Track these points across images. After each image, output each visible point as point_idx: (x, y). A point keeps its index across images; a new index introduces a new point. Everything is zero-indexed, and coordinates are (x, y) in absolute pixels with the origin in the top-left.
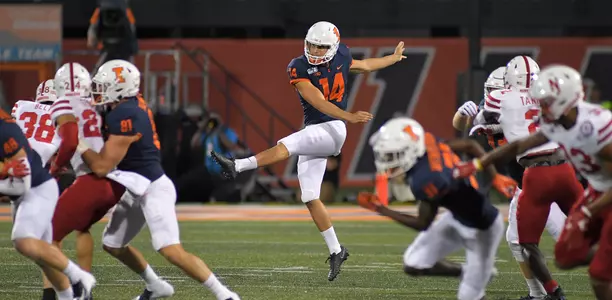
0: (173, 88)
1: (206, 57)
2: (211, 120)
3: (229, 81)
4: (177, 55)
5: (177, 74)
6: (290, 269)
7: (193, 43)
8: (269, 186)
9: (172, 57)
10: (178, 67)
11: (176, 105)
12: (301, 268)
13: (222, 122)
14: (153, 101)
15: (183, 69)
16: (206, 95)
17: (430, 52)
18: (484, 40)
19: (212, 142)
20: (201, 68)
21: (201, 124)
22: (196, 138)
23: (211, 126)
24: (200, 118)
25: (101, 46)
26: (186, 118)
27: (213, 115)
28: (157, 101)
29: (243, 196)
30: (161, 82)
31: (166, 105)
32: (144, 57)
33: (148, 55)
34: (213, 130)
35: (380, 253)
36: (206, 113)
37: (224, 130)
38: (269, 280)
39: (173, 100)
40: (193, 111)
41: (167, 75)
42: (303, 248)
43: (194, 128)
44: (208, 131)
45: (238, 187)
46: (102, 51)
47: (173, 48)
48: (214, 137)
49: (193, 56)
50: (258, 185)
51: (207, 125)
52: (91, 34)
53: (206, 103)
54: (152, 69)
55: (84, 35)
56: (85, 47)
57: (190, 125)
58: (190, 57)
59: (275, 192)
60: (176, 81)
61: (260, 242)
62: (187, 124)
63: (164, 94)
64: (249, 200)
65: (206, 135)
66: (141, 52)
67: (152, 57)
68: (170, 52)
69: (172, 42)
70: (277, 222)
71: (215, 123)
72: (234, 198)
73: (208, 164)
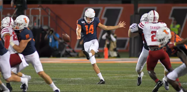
0: (39, 20)
1: (49, 10)
2: (51, 30)
3: (57, 18)
4: (40, 9)
5: (40, 16)
6: (76, 79)
7: (45, 6)
8: (70, 52)
9: (38, 10)
10: (40, 13)
11: (40, 26)
12: (80, 78)
13: (54, 32)
14: (32, 24)
15: (42, 14)
16: (49, 22)
17: (122, 8)
18: (139, 5)
19: (51, 37)
20: (48, 14)
21: (48, 32)
22: (46, 36)
23: (51, 32)
24: (47, 30)
25: (15, 7)
26: (43, 30)
27: (51, 29)
28: (34, 24)
29: (61, 55)
30: (35, 18)
31: (36, 26)
32: (29, 10)
33: (31, 9)
34: (51, 34)
35: (105, 74)
36: (49, 28)
37: (55, 34)
38: (70, 82)
39: (38, 24)
40: (45, 28)
41: (37, 16)
42: (81, 72)
43: (45, 33)
44: (50, 34)
45: (60, 52)
46: (16, 8)
47: (39, 7)
48: (52, 36)
49: (45, 10)
50: (66, 51)
51: (50, 32)
52: (12, 3)
53: (49, 25)
54: (32, 14)
55: (10, 3)
56: (10, 7)
57: (44, 32)
58: (44, 10)
59: (71, 54)
60: (40, 18)
61: (67, 70)
62: (43, 32)
63: (36, 22)
64: (63, 56)
65: (49, 35)
66: (28, 9)
67: (32, 10)
68: (38, 8)
69: (39, 5)
70: (72, 63)
71: (52, 31)
72: (58, 56)
73: (50, 44)
